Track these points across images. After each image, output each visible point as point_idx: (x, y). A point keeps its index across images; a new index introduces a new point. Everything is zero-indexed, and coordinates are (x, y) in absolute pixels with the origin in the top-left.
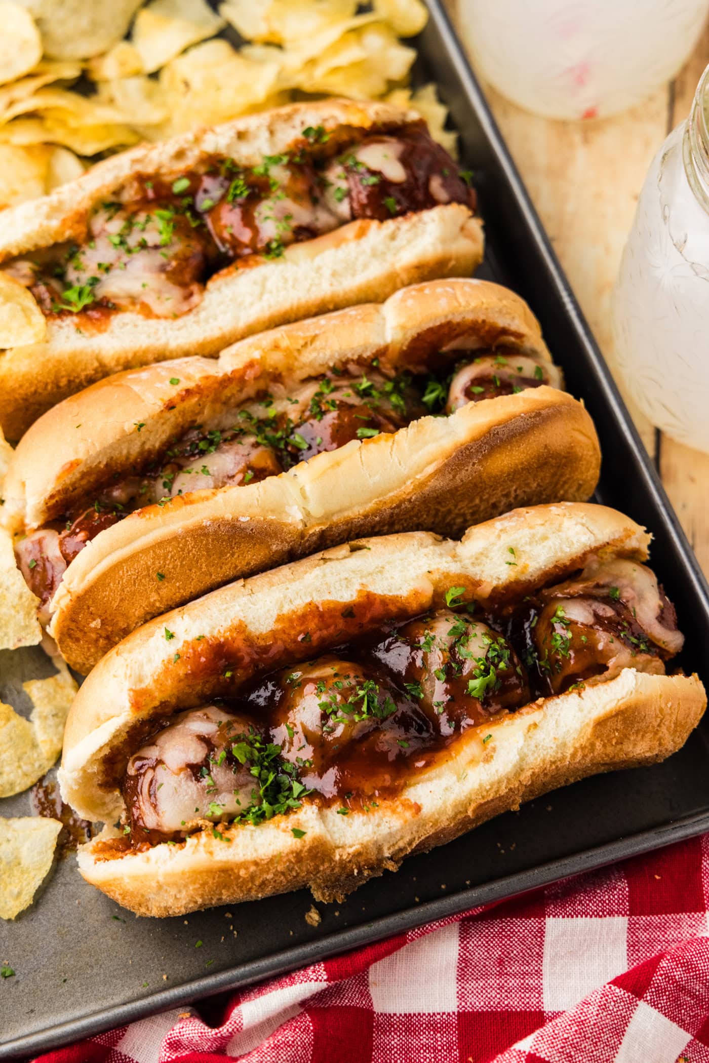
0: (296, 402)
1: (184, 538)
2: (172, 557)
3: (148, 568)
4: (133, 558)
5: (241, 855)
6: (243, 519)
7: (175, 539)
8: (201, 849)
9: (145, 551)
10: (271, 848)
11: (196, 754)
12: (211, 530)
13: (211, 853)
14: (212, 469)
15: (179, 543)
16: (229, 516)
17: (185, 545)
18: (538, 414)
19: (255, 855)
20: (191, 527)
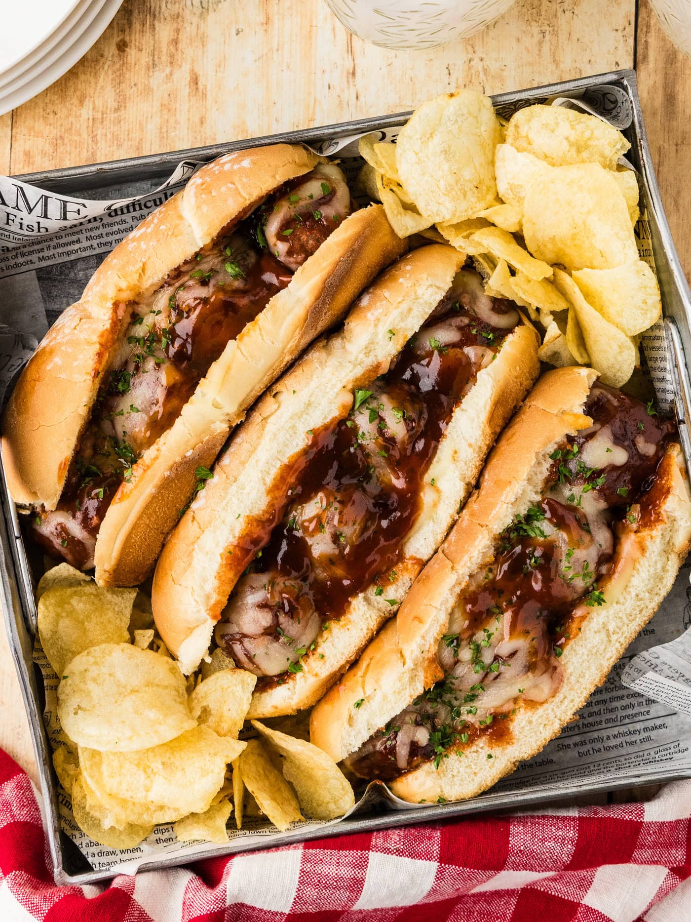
0: (159, 312)
1: (158, 493)
2: (159, 509)
3: (148, 526)
4: (135, 527)
5: (336, 664)
6: (189, 454)
7: (154, 498)
8: (308, 675)
9: (140, 518)
10: (353, 646)
11: (265, 619)
12: (173, 475)
13: (316, 675)
14: (138, 403)
15: (158, 498)
16: (178, 459)
17: (163, 497)
18: (353, 251)
19: (344, 658)
20: (159, 483)
